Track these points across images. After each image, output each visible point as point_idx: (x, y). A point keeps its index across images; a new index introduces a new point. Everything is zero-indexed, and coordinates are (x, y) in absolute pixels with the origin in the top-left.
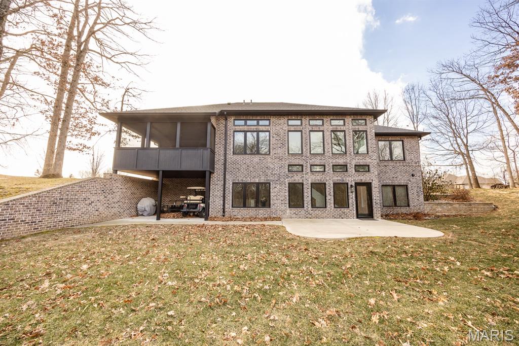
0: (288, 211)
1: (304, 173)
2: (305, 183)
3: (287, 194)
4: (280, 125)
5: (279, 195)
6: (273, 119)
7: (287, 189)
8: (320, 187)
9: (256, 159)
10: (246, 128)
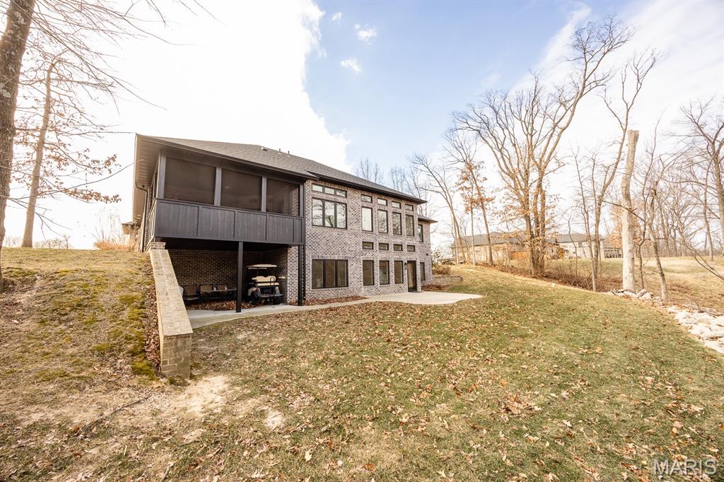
0: (363, 289)
1: (375, 250)
2: (375, 261)
3: (362, 272)
4: (355, 199)
5: (355, 272)
6: (350, 192)
7: (362, 266)
8: (384, 265)
9: (335, 233)
10: (324, 196)
